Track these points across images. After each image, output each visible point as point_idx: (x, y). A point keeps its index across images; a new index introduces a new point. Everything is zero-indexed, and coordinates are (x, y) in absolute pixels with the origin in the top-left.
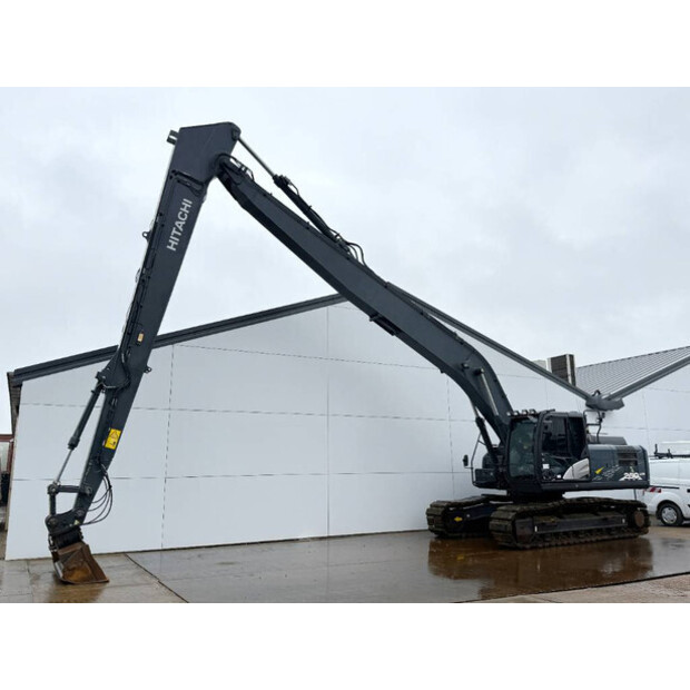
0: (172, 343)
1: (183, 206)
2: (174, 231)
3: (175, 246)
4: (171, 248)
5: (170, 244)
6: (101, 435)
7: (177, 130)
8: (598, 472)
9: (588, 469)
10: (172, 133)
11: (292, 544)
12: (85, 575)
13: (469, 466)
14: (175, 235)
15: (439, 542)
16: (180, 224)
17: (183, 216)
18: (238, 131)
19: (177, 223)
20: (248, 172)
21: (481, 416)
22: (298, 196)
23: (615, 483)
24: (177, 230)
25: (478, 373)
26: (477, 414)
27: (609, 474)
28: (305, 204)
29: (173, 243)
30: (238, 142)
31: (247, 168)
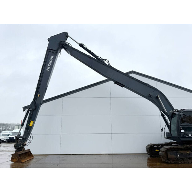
0: (63, 97)
1: (51, 58)
2: (48, 65)
3: (49, 69)
4: (48, 70)
5: (47, 69)
6: (29, 122)
7: (49, 38)
10: (48, 39)
12: (16, 161)
13: (163, 131)
14: (49, 66)
15: (150, 158)
16: (50, 63)
17: (51, 61)
18: (67, 34)
19: (49, 63)
20: (69, 45)
21: (162, 113)
22: (87, 48)
24: (49, 65)
25: (157, 97)
26: (161, 112)
28: (89, 50)
30: (68, 37)
31: (69, 44)
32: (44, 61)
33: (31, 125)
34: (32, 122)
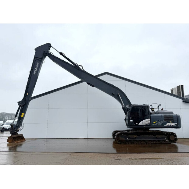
0: (49, 94)
2: (35, 70)
4: (34, 74)
6: (20, 114)
7: (36, 48)
8: (154, 123)
9: (149, 122)
11: (78, 139)
12: (11, 141)
18: (50, 44)
19: (36, 68)
20: (51, 54)
22: (65, 56)
23: (162, 126)
24: (36, 70)
25: (118, 95)
27: (160, 123)
29: (35, 73)
31: (51, 53)
32: (32, 67)
33: (22, 116)
34: (23, 114)
